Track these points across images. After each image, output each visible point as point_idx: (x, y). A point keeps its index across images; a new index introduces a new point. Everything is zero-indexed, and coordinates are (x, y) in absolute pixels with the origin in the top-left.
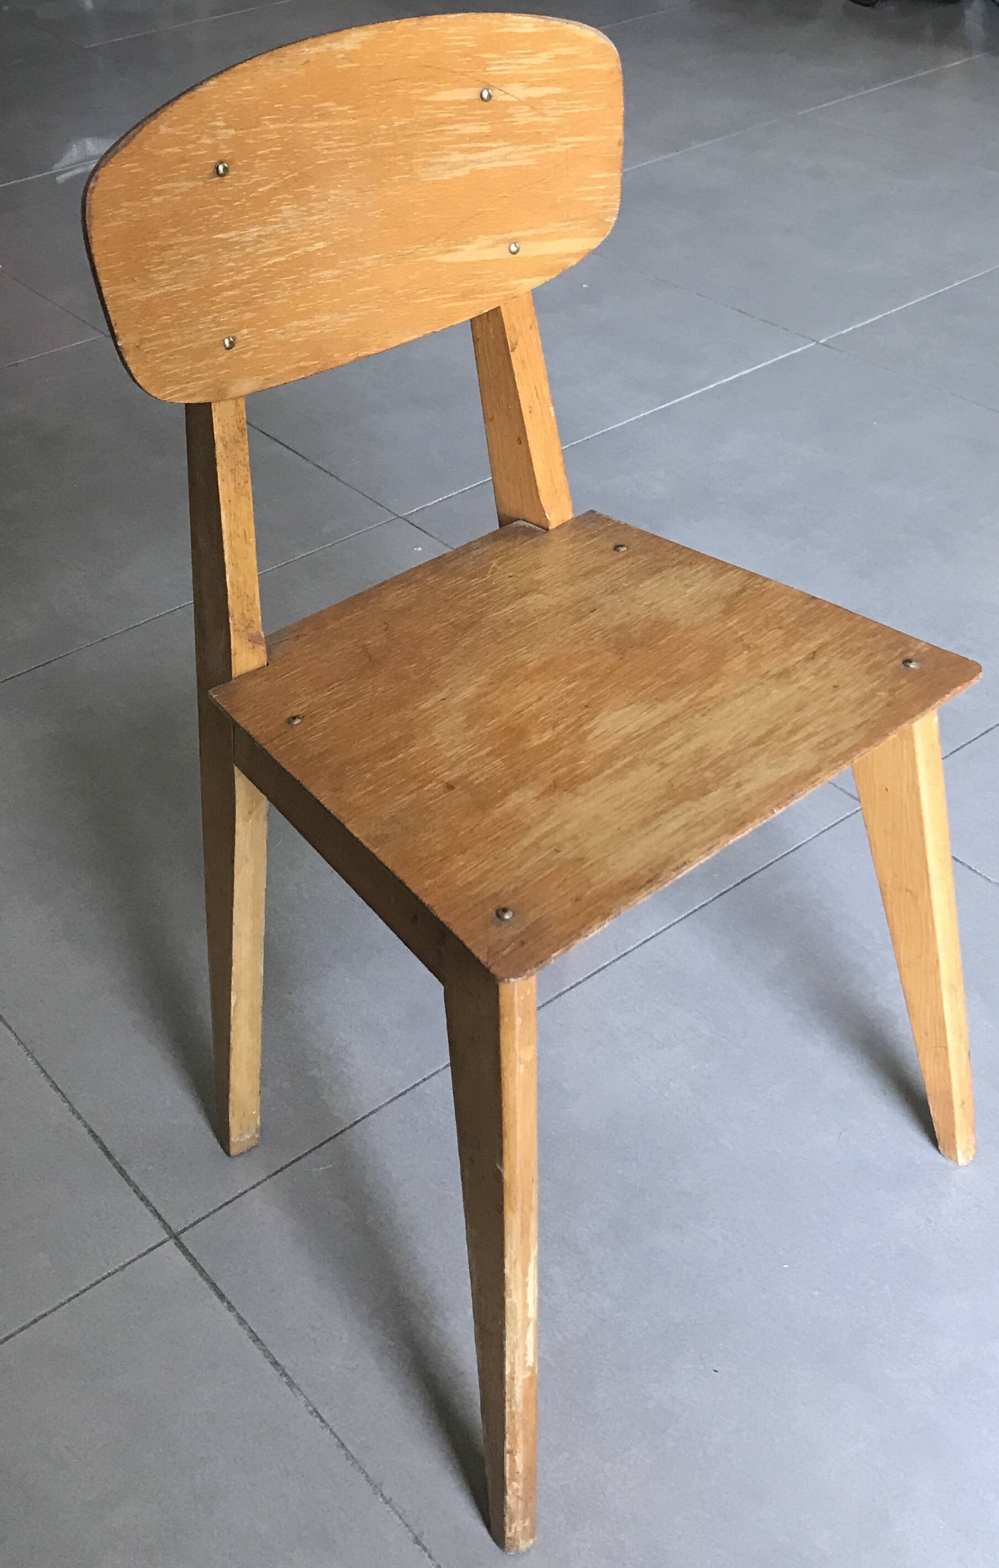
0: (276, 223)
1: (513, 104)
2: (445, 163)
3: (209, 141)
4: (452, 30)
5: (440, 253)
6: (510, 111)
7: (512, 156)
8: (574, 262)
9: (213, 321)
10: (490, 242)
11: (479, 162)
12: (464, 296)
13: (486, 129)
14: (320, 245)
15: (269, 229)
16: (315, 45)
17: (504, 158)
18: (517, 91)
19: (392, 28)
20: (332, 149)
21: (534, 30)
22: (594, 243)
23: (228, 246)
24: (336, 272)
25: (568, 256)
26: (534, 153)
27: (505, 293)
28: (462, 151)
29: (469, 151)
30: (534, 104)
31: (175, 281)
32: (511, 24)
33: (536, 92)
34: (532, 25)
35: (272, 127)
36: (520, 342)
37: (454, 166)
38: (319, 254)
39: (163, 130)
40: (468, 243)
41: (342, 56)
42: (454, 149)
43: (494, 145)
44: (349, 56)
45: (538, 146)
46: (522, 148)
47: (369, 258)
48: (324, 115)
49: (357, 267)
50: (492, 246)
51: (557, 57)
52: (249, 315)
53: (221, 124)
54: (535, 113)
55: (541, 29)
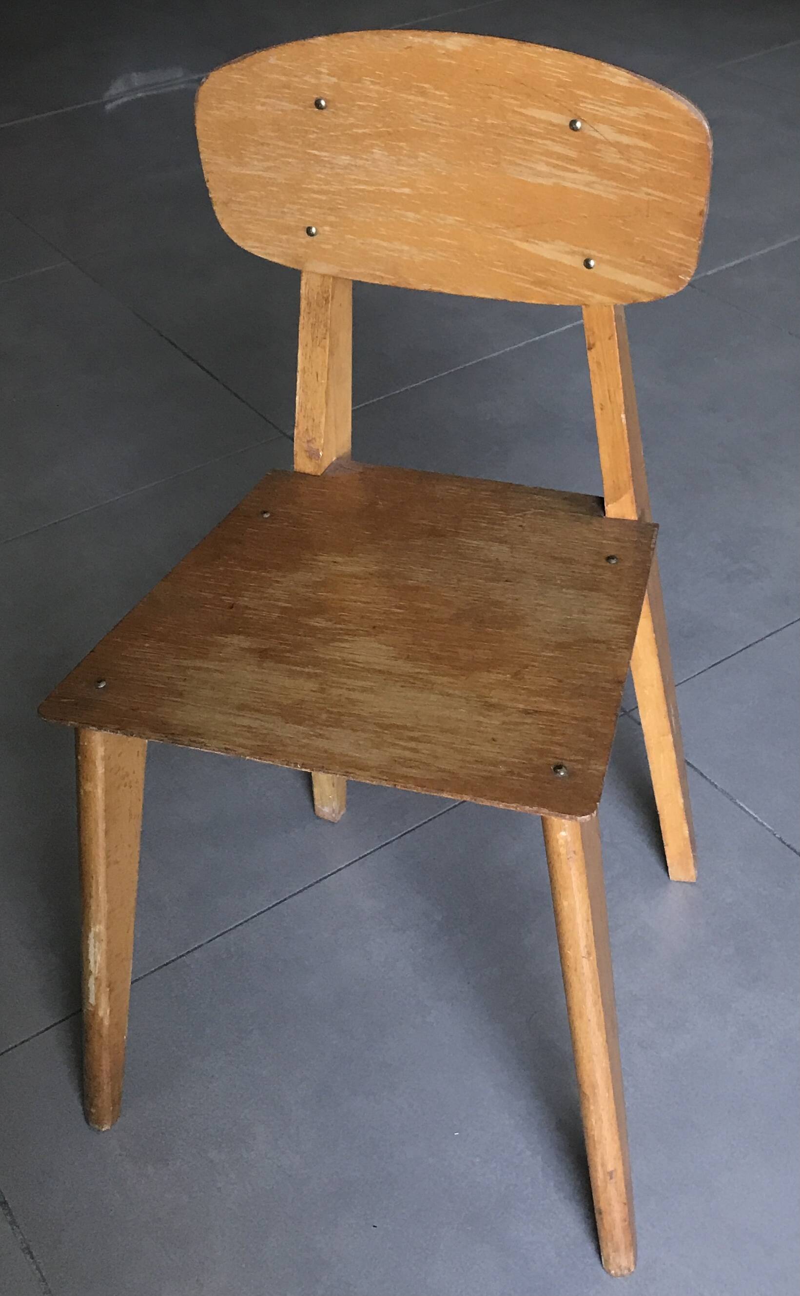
0: (367, 160)
1: (602, 142)
2: (531, 168)
3: (313, 81)
4: (548, 61)
5: (517, 239)
6: (598, 147)
7: (596, 186)
8: (645, 300)
9: (299, 210)
10: (567, 249)
11: (564, 178)
12: (539, 283)
13: (573, 154)
14: (407, 190)
15: (360, 162)
16: (419, 36)
17: (588, 184)
18: (607, 133)
19: (493, 43)
20: (427, 121)
21: (628, 85)
22: (667, 292)
23: (318, 160)
24: (419, 217)
25: (642, 292)
26: (617, 191)
27: (577, 297)
28: (548, 164)
29: (555, 166)
30: (622, 149)
31: (268, 169)
32: (606, 73)
33: (625, 140)
34: (627, 80)
35: (372, 87)
36: (598, 344)
37: (539, 174)
38: (404, 197)
39: (272, 60)
40: (546, 241)
41: (443, 52)
42: (542, 161)
43: (580, 170)
44: (449, 54)
45: (624, 187)
46: (605, 182)
47: (450, 217)
48: (423, 93)
49: (438, 220)
50: (568, 253)
51: (647, 116)
52: (332, 219)
53: (326, 71)
54: (622, 157)
55: (633, 86)
